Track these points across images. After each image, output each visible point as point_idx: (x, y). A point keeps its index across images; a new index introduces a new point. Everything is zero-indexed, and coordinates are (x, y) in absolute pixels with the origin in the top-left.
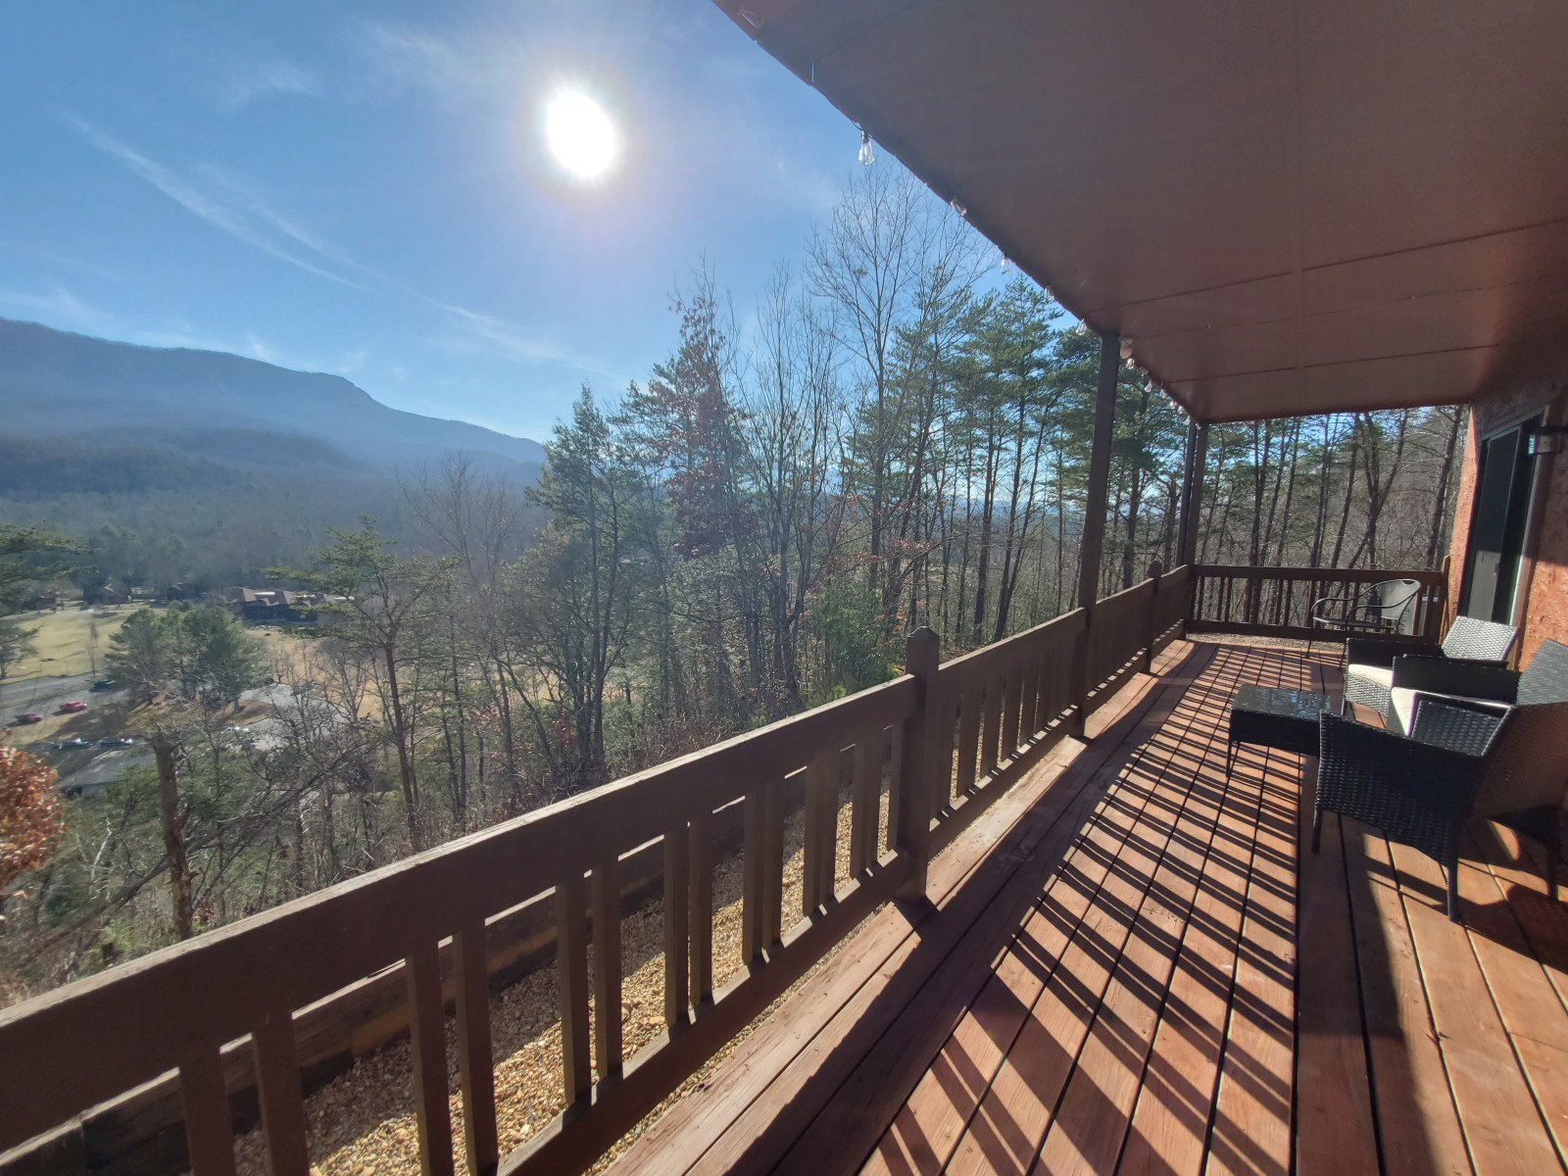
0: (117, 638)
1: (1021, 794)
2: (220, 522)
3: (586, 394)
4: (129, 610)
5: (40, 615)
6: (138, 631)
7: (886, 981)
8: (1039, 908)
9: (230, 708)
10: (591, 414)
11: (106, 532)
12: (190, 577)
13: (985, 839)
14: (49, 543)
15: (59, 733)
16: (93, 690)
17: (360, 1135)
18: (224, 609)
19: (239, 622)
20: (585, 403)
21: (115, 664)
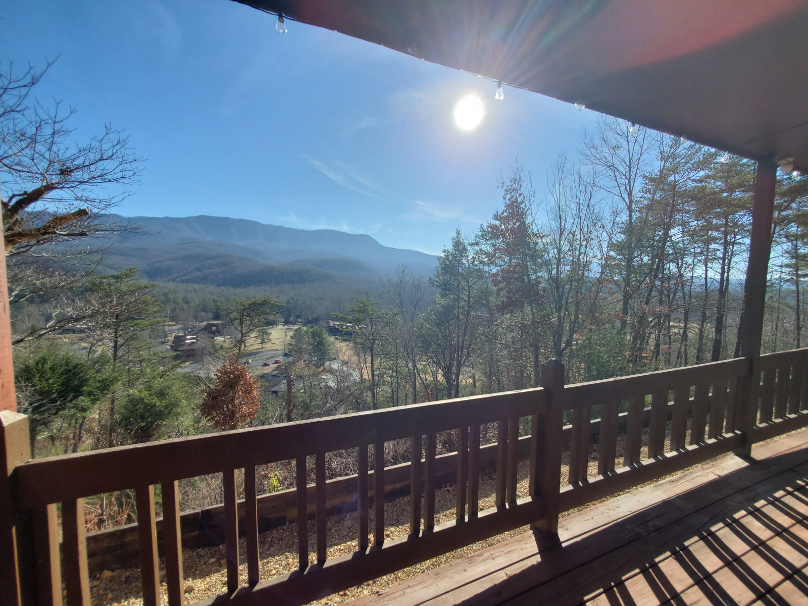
0: (292, 337)
1: (668, 487)
2: (325, 295)
3: (458, 233)
4: (296, 327)
5: (273, 327)
6: (298, 335)
7: (506, 578)
8: (644, 571)
9: (322, 368)
10: (460, 242)
11: (293, 298)
12: (315, 316)
13: (620, 510)
14: (272, 302)
15: (274, 370)
16: (284, 356)
17: (277, 555)
18: (323, 329)
19: (327, 334)
20: (458, 237)
21: (290, 347)
